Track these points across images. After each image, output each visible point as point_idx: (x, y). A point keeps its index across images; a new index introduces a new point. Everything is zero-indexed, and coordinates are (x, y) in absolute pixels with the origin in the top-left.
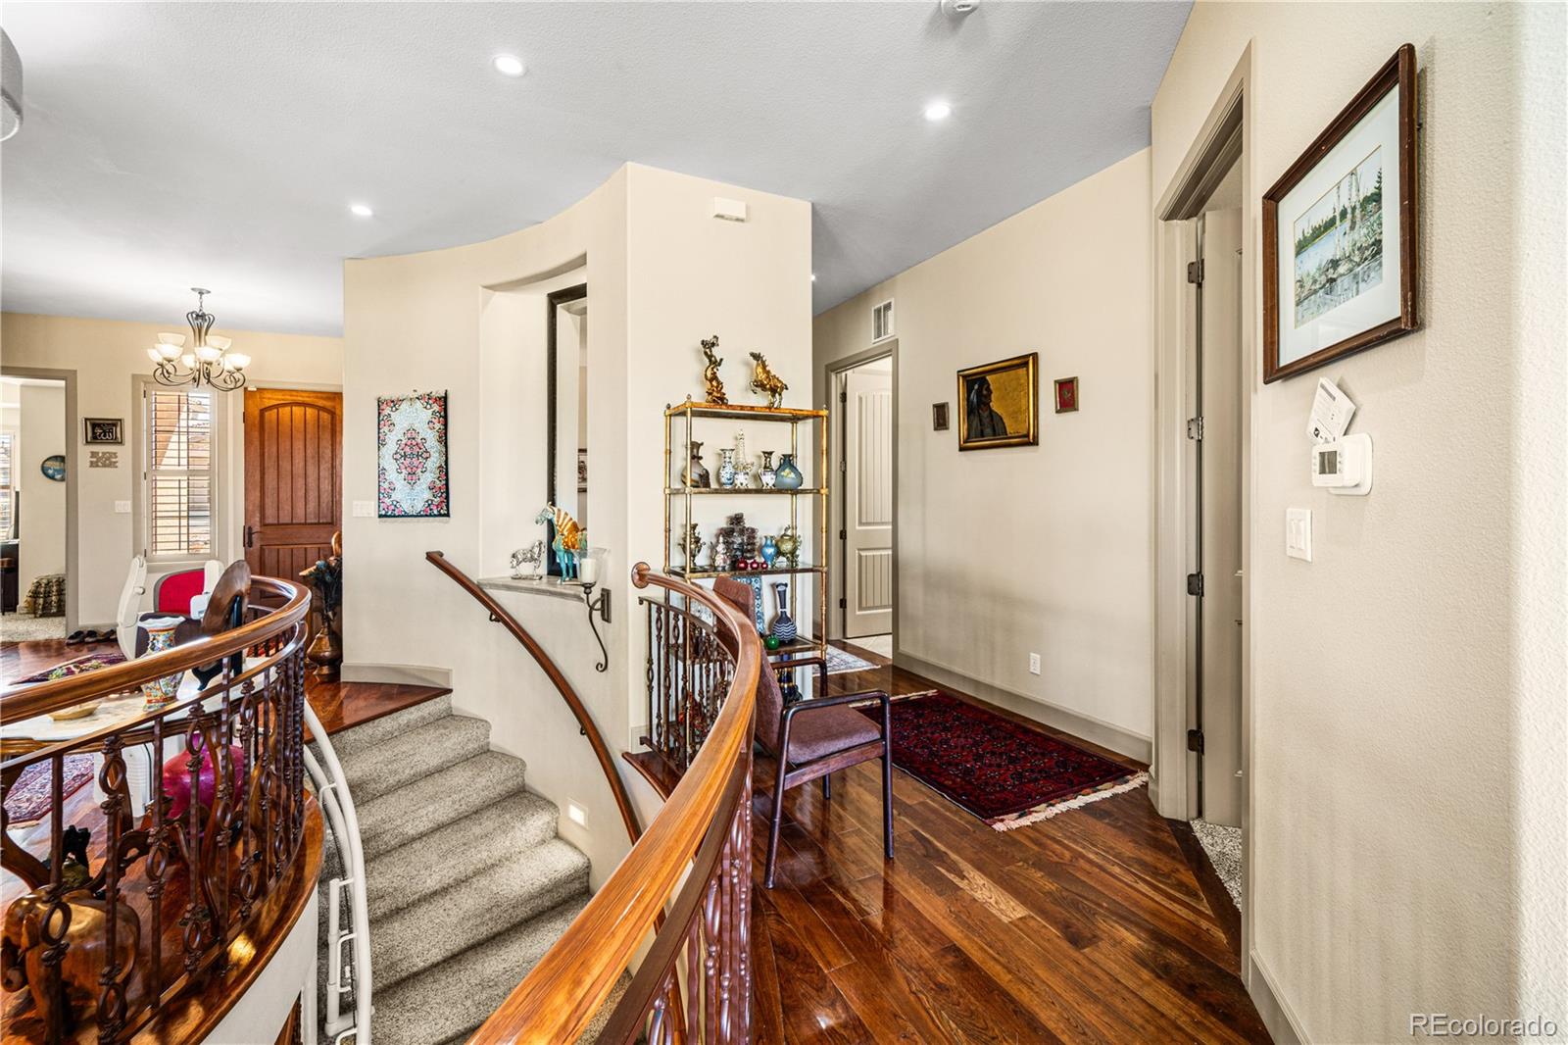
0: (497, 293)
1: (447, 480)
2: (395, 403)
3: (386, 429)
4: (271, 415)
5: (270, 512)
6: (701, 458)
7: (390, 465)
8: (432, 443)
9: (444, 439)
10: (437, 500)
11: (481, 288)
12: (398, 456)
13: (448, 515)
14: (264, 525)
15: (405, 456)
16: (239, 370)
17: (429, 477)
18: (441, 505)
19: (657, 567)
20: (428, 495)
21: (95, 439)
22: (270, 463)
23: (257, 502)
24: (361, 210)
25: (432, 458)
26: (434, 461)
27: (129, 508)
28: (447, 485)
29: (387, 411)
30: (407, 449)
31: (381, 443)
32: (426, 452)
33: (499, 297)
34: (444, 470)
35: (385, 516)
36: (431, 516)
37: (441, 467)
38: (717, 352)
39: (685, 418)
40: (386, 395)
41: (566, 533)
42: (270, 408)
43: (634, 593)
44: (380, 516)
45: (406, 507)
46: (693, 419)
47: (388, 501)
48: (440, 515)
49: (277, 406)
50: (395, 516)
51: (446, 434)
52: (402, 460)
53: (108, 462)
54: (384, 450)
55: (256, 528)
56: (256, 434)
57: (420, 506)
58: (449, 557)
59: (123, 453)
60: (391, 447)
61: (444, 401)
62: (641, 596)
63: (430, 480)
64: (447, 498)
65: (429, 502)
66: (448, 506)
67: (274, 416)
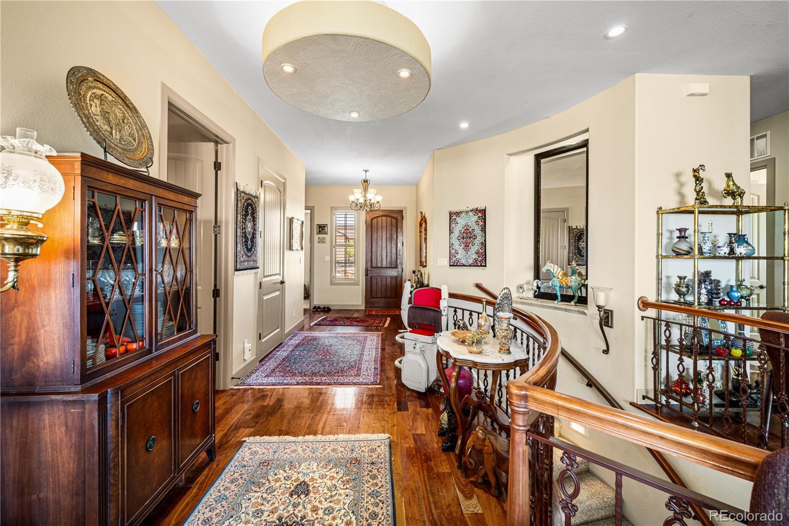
0: (512, 157)
1: (485, 249)
2: (458, 214)
3: (454, 225)
4: (375, 221)
5: (374, 262)
6: (687, 238)
7: (456, 244)
8: (478, 231)
9: (484, 229)
10: (480, 259)
11: (506, 156)
12: (460, 238)
13: (485, 266)
14: (372, 267)
15: (463, 238)
16: (378, 202)
17: (474, 249)
18: (481, 261)
19: (652, 299)
20: (475, 256)
21: (319, 232)
22: (374, 242)
23: (370, 258)
24: (464, 125)
25: (477, 239)
26: (479, 239)
27: (329, 260)
28: (485, 251)
29: (454, 217)
30: (465, 235)
31: (451, 231)
32: (475, 236)
33: (513, 158)
34: (484, 245)
35: (453, 266)
36: (476, 266)
37: (482, 243)
38: (702, 174)
39: (693, 215)
40: (454, 209)
41: (561, 278)
42: (374, 218)
43: (638, 314)
44: (450, 266)
45: (463, 261)
46: (699, 215)
47: (454, 259)
48: (482, 266)
49: (377, 217)
50: (458, 266)
51: (485, 227)
52: (462, 240)
53: (322, 241)
54: (452, 235)
55: (369, 269)
56: (369, 229)
57: (471, 261)
58: (485, 286)
59: (327, 237)
60: (456, 233)
61: (483, 212)
62: (643, 315)
63: (476, 249)
64: (485, 258)
65: (476, 260)
66: (485, 262)
67: (376, 221)
